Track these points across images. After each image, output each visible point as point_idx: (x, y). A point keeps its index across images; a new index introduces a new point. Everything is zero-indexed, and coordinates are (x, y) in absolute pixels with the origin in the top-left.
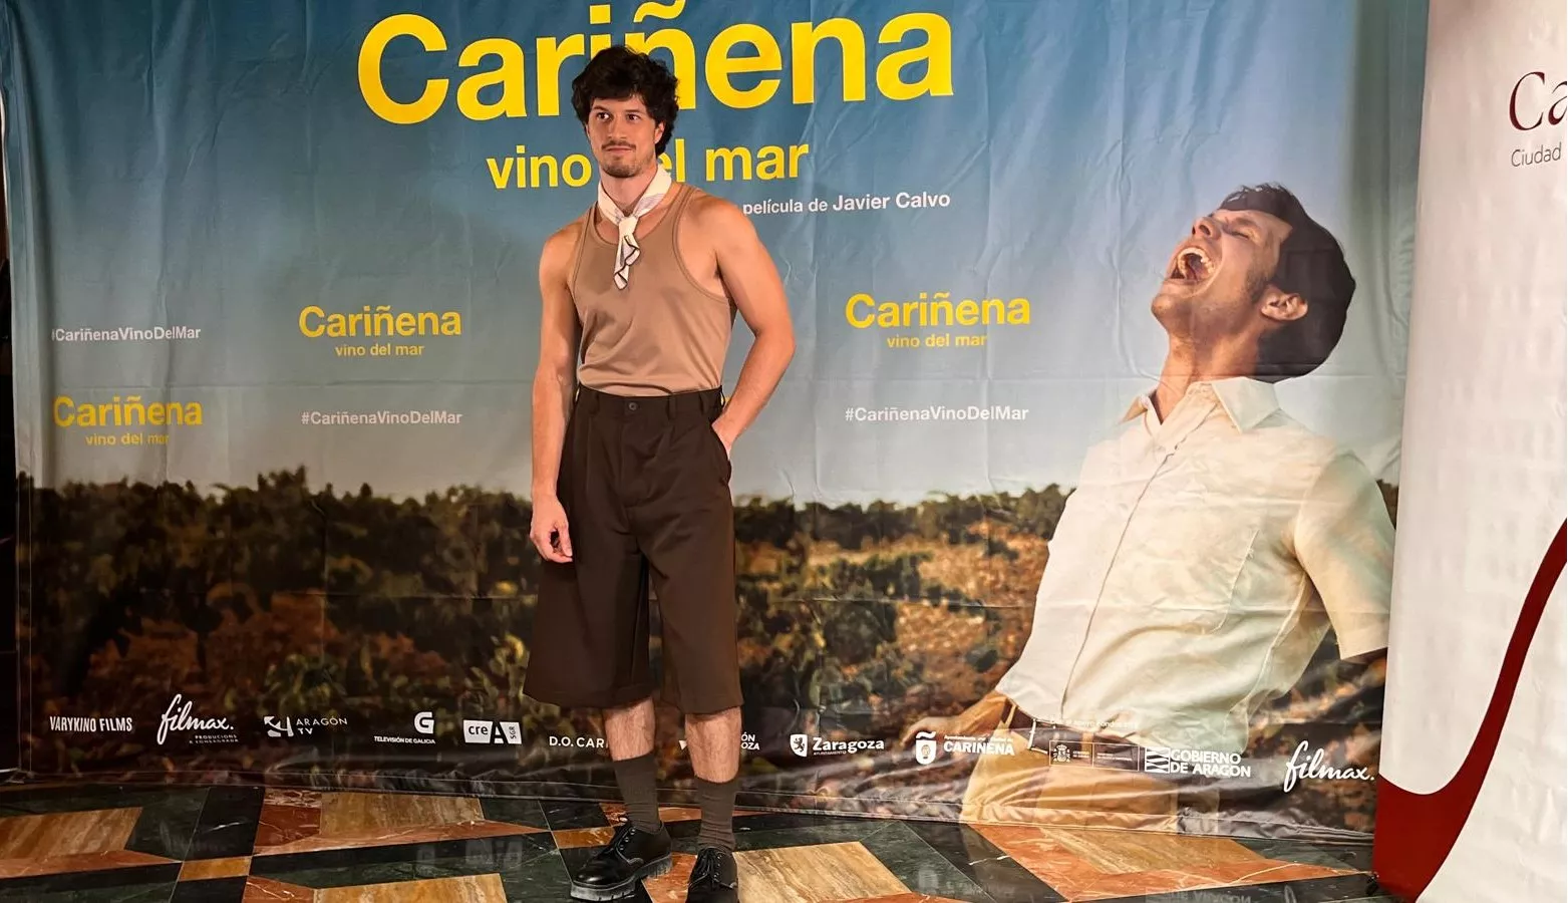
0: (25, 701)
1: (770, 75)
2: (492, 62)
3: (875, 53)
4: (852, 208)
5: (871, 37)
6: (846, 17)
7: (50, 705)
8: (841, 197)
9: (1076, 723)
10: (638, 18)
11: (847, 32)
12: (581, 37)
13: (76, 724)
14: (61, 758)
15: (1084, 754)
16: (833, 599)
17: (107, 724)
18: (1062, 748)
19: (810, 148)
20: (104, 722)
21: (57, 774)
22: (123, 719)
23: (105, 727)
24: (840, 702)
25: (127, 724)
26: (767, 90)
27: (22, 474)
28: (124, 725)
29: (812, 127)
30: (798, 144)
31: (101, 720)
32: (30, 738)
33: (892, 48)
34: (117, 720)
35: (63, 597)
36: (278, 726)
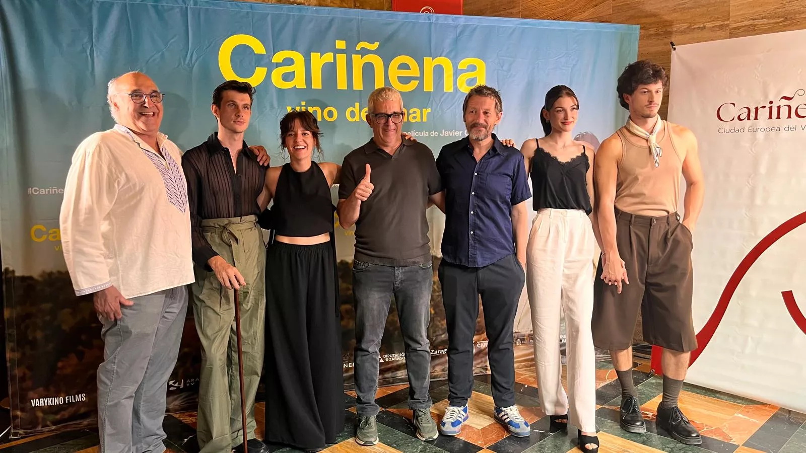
0: (14, 394)
1: (415, 78)
2: (289, 62)
3: (456, 73)
4: (448, 135)
5: (455, 66)
6: (445, 56)
7: (31, 394)
8: (443, 131)
9: (522, 330)
10: (358, 48)
11: (445, 62)
12: (331, 54)
13: (50, 402)
14: (40, 420)
15: (526, 341)
16: (437, 294)
17: (70, 399)
18: (519, 340)
19: (432, 110)
20: (68, 398)
21: (37, 429)
22: (80, 395)
23: (69, 401)
24: (441, 335)
25: (82, 397)
26: (414, 84)
27: (7, 269)
28: (81, 398)
29: (432, 101)
30: (426, 108)
31: (67, 397)
32: (19, 413)
33: (463, 71)
34: (76, 396)
35: (39, 335)
36: (176, 385)
